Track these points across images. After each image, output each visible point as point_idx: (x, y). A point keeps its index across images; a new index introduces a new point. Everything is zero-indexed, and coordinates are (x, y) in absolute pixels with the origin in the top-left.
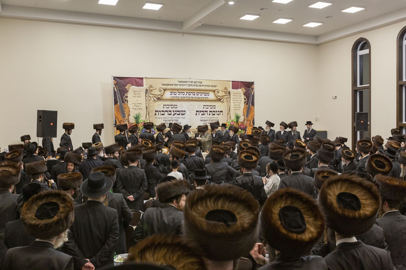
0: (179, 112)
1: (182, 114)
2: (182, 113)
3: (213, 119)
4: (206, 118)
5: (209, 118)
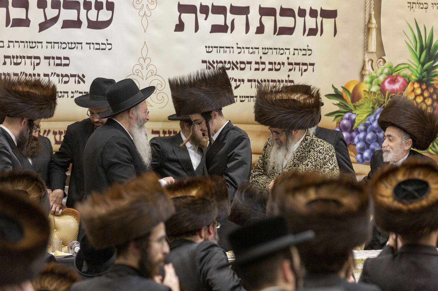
0: (75, 12)
1: (95, 25)
2: (93, 15)
3: (283, 59)
4: (238, 48)
5: (255, 48)
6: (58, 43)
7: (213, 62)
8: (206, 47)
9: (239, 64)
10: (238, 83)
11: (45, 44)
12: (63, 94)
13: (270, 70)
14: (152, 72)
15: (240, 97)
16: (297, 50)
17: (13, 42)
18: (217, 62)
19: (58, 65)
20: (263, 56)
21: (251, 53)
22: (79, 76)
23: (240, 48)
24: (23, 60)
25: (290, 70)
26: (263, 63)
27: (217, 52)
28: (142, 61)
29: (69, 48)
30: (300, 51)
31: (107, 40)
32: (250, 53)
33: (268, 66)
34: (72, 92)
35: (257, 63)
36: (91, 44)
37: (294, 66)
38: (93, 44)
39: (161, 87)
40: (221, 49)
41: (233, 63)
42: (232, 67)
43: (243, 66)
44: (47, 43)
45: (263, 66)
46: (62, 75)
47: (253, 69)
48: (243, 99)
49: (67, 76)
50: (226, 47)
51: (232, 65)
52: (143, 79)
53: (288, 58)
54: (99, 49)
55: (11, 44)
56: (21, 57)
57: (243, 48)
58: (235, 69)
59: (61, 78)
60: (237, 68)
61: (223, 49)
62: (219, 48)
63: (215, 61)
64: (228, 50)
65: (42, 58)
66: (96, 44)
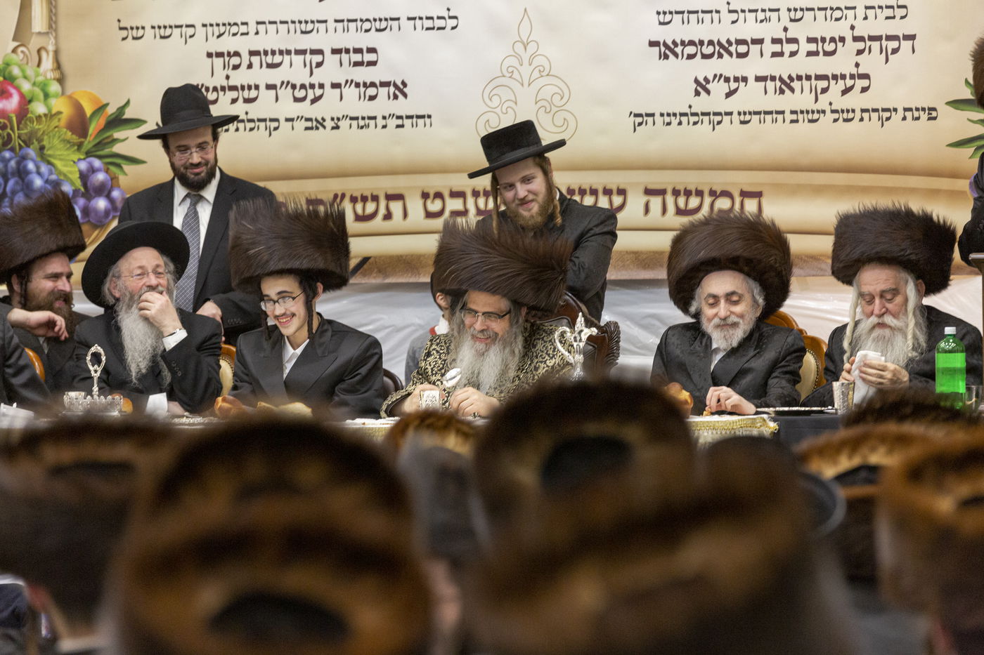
3: (842, 29)
4: (730, 11)
5: (770, 10)
6: (356, 20)
7: (674, 43)
8: (658, 13)
9: (734, 46)
10: (733, 85)
11: (331, 25)
12: (367, 121)
13: (810, 54)
14: (542, 69)
15: (739, 114)
16: (873, 8)
17: (264, 23)
18: (683, 43)
19: (357, 64)
20: (790, 25)
21: (762, 21)
22: (395, 85)
23: (736, 11)
24: (287, 58)
25: (860, 52)
26: (795, 41)
27: (683, 23)
28: (519, 47)
29: (377, 30)
30: (879, 11)
31: (448, 9)
32: (759, 21)
33: (805, 47)
34: (384, 118)
35: (775, 41)
36: (417, 20)
37: (868, 43)
38: (421, 18)
39: (562, 98)
40: (691, 16)
41: (719, 43)
42: (719, 52)
43: (742, 49)
44: (336, 21)
45: (793, 47)
46: (365, 85)
47: (767, 53)
48: (748, 117)
49: (373, 85)
50: (703, 12)
51: (717, 48)
52: (522, 85)
53: (852, 28)
54: (433, 28)
55: (262, 28)
56: (281, 52)
57: (743, 11)
58: (726, 55)
59: (362, 89)
60: (730, 54)
61: (696, 15)
62: (686, 15)
63: (679, 42)
64: (707, 17)
65: (327, 52)
66: (428, 18)
